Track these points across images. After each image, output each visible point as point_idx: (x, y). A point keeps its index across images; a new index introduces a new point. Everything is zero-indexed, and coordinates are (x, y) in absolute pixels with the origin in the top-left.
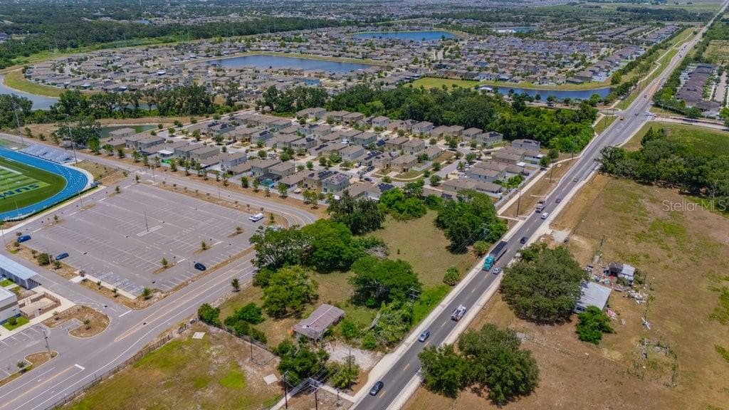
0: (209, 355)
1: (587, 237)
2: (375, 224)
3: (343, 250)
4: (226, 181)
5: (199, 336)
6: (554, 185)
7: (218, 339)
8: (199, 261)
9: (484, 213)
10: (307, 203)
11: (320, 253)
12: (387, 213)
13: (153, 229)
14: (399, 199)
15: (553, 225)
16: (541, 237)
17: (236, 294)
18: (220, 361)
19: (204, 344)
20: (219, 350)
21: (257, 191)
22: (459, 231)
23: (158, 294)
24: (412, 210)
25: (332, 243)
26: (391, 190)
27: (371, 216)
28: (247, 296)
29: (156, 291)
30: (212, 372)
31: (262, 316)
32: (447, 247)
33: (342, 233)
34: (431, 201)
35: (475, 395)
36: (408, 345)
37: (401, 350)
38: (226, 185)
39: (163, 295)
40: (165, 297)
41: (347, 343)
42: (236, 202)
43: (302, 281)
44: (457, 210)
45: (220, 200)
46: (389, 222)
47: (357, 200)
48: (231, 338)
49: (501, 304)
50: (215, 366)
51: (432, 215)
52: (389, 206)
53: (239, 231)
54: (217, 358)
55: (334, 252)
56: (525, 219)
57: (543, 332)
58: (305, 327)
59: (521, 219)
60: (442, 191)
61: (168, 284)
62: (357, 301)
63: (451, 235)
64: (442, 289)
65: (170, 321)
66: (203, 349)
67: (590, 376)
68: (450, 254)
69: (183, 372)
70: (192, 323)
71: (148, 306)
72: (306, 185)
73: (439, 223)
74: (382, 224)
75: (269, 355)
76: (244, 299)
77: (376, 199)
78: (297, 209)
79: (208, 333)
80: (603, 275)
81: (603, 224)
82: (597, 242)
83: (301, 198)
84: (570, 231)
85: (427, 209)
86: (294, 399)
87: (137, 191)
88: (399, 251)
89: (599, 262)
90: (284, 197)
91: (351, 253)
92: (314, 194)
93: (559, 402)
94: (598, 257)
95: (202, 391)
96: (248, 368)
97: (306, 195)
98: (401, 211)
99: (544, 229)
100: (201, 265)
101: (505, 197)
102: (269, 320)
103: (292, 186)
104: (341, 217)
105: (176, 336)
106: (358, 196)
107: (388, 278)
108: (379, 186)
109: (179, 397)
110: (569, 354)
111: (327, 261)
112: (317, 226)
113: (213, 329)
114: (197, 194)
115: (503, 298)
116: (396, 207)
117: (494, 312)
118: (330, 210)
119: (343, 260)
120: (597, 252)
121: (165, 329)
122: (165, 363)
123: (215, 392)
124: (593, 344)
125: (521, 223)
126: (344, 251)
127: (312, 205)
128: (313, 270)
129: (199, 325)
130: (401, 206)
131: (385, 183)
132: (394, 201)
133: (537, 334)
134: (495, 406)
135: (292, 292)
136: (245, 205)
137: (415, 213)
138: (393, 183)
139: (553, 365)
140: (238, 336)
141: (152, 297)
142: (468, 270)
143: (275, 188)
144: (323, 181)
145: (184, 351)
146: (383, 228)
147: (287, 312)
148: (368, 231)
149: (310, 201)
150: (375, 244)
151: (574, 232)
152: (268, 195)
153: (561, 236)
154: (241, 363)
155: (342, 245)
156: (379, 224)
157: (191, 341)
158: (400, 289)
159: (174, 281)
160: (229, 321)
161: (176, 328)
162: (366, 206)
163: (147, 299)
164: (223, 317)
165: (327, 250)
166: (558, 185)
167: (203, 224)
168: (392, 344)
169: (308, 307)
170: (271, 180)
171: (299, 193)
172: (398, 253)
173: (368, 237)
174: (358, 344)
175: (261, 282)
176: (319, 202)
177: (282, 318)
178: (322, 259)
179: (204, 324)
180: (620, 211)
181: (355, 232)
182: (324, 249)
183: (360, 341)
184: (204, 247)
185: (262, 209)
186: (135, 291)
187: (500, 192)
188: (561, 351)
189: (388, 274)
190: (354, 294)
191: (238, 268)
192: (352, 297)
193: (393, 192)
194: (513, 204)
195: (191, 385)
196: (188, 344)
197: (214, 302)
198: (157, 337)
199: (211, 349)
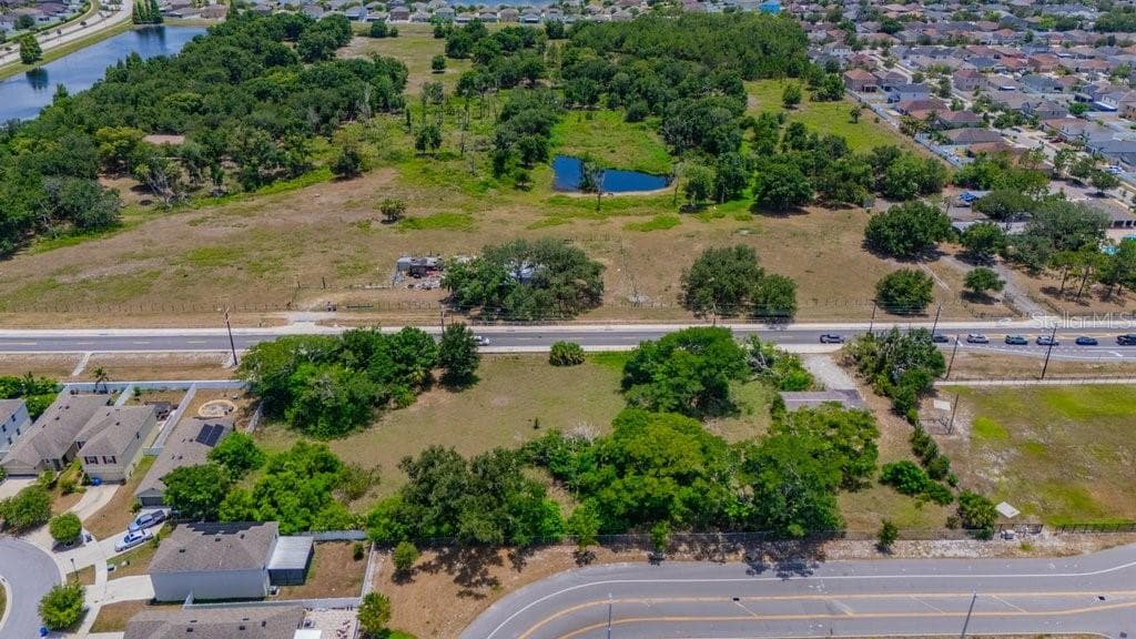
0: (1006, 474)
5: (1007, 509)
19: (1005, 493)
20: (986, 471)
30: (1013, 451)
66: (1009, 486)
69: (1056, 475)
70: (1009, 537)
95: (1037, 441)
96: (961, 430)
145: (1043, 502)
154: (966, 439)
157: (1024, 509)
195: (1050, 454)
196: (1031, 509)
197: (943, 556)
198: (1080, 553)
199: (997, 479)
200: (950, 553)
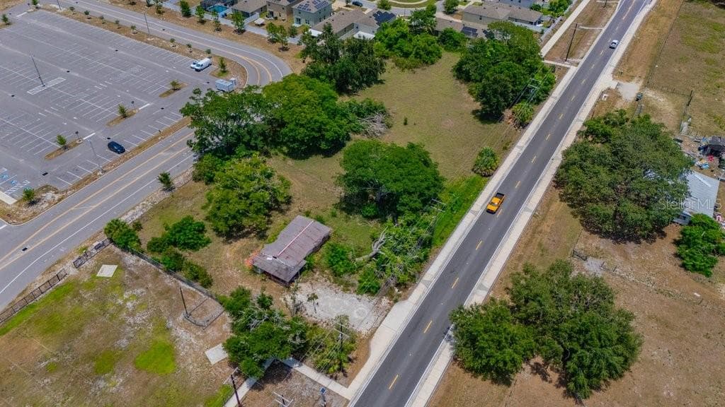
0: (121, 308)
1: (664, 92)
2: (370, 77)
3: (325, 125)
4: (159, 7)
5: (108, 271)
6: (609, 11)
7: (137, 278)
8: (115, 137)
9: (529, 61)
10: (273, 41)
11: (292, 130)
12: (386, 57)
13: (51, 84)
14: (404, 36)
15: (618, 74)
16: (603, 93)
17: (167, 195)
18: (138, 320)
19: (114, 287)
20: (138, 299)
21: (203, 22)
22: (495, 91)
23: (49, 195)
24: (422, 53)
25: (307, 114)
26: (391, 21)
27: (364, 66)
28: (185, 199)
29: (47, 188)
30: (124, 342)
31: (206, 235)
32: (475, 112)
33: (324, 99)
34: (448, 39)
35: (538, 377)
36: (427, 284)
37: (419, 293)
38: (159, 12)
39: (57, 197)
40: (60, 200)
41: (335, 282)
42: (172, 41)
43: (265, 182)
44: (489, 54)
45: (149, 35)
46: (391, 73)
47: (344, 38)
48: (158, 274)
49: (559, 207)
50: (128, 329)
51: (450, 59)
52: (389, 46)
53: (175, 87)
54: (132, 314)
55: (313, 129)
56: (578, 64)
57: (625, 255)
58: (270, 259)
59: (572, 64)
60: (460, 21)
61: (68, 178)
62: (349, 206)
63: (482, 96)
64: (472, 183)
65: (64, 245)
66: (113, 297)
67: (707, 336)
68: (479, 124)
69: (78, 343)
70: (97, 248)
71: (32, 217)
72: (272, 13)
73: (461, 73)
74: (380, 77)
75: (215, 309)
76: (179, 204)
77: (370, 36)
78: (258, 50)
79: (122, 267)
80: (698, 153)
81: (684, 71)
82: (682, 101)
83: (264, 33)
84: (641, 83)
85: (442, 50)
86: (255, 393)
87: (35, 22)
88: (406, 120)
89: (689, 133)
90: (241, 31)
91: (337, 128)
92: (281, 27)
93: (669, 389)
94: (686, 124)
95: (105, 380)
96: (181, 333)
97: (271, 28)
98: (406, 55)
99: (606, 80)
100: (117, 145)
101: (548, 31)
102: (217, 242)
103: (252, 14)
104: (322, 66)
105: (72, 272)
106: (345, 30)
107: (395, 181)
108: (374, 15)
109: (68, 394)
110: (670, 295)
111: (302, 142)
112: (286, 85)
113: (130, 259)
114: (118, 27)
115: (561, 196)
116: (399, 48)
117: (550, 222)
118: (305, 53)
119: (327, 141)
120: (683, 116)
121: (55, 258)
122: (50, 325)
123: (128, 381)
124: (703, 277)
125: (573, 70)
126: (328, 127)
127: (279, 45)
128: (284, 153)
129: (109, 251)
130: (407, 47)
131: (383, 11)
132: (396, 39)
133: (618, 259)
134: (572, 400)
135: (248, 202)
136: (185, 44)
137: (426, 58)
138: (393, 10)
139: (650, 318)
140: (168, 271)
141: (39, 200)
142: (506, 148)
143: (229, 18)
144: (293, 7)
145: (81, 301)
146: (381, 82)
147: (244, 227)
148: (360, 87)
149: (278, 38)
150: (372, 110)
151: (647, 85)
152: (219, 29)
153: (630, 90)
154: (170, 324)
155: (324, 117)
156: (376, 76)
157: (95, 282)
158: (415, 197)
159: (77, 171)
160: (156, 246)
161: (72, 257)
162: (358, 48)
163: (33, 203)
164: (146, 236)
165: (302, 126)
166: (617, 11)
167: (124, 74)
168: (404, 286)
169: (277, 218)
170: (223, 5)
171: (262, 25)
172: (405, 124)
173: (361, 97)
174: (353, 285)
175: (204, 176)
176: (290, 40)
177: (237, 238)
178: (295, 140)
179: (117, 250)
180: (703, 50)
181: (341, 89)
182: (297, 125)
183: (355, 279)
184: (124, 114)
185: (209, 52)
186: (13, 189)
187: (539, 23)
188: (659, 291)
189: (397, 172)
190: (343, 194)
191: (173, 150)
192: (341, 198)
193: (394, 25)
194: (559, 41)
195: (87, 368)
196: (89, 286)
197: (134, 209)
198: (43, 275)
199: (125, 296)
200: (130, 213)
